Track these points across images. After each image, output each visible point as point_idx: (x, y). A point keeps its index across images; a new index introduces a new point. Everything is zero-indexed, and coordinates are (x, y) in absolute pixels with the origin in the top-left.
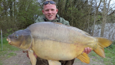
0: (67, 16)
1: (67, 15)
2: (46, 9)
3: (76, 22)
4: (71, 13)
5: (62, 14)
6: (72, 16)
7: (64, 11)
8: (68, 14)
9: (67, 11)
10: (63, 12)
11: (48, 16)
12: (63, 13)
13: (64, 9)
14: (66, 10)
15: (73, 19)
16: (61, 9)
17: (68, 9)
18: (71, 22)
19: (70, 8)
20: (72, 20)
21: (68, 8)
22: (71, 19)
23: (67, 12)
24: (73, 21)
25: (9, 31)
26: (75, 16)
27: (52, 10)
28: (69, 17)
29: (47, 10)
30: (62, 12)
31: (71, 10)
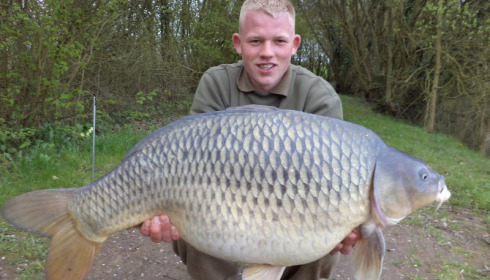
0: (414, 43)
1: (412, 39)
2: (252, 34)
3: (458, 79)
4: (434, 31)
5: (385, 34)
6: (439, 47)
7: (400, 22)
8: (416, 37)
9: (415, 19)
10: (394, 23)
11: (259, 65)
12: (396, 30)
13: (398, 10)
14: (411, 16)
15: (443, 61)
16: (384, 9)
17: (424, 9)
18: (432, 75)
19: (436, 5)
20: (438, 67)
21: (424, 6)
22: (432, 64)
23: (412, 25)
24: (441, 74)
25: (141, 102)
26: (455, 50)
27: (279, 41)
28: (422, 52)
29: (256, 41)
30: (390, 26)
31: (440, 18)
